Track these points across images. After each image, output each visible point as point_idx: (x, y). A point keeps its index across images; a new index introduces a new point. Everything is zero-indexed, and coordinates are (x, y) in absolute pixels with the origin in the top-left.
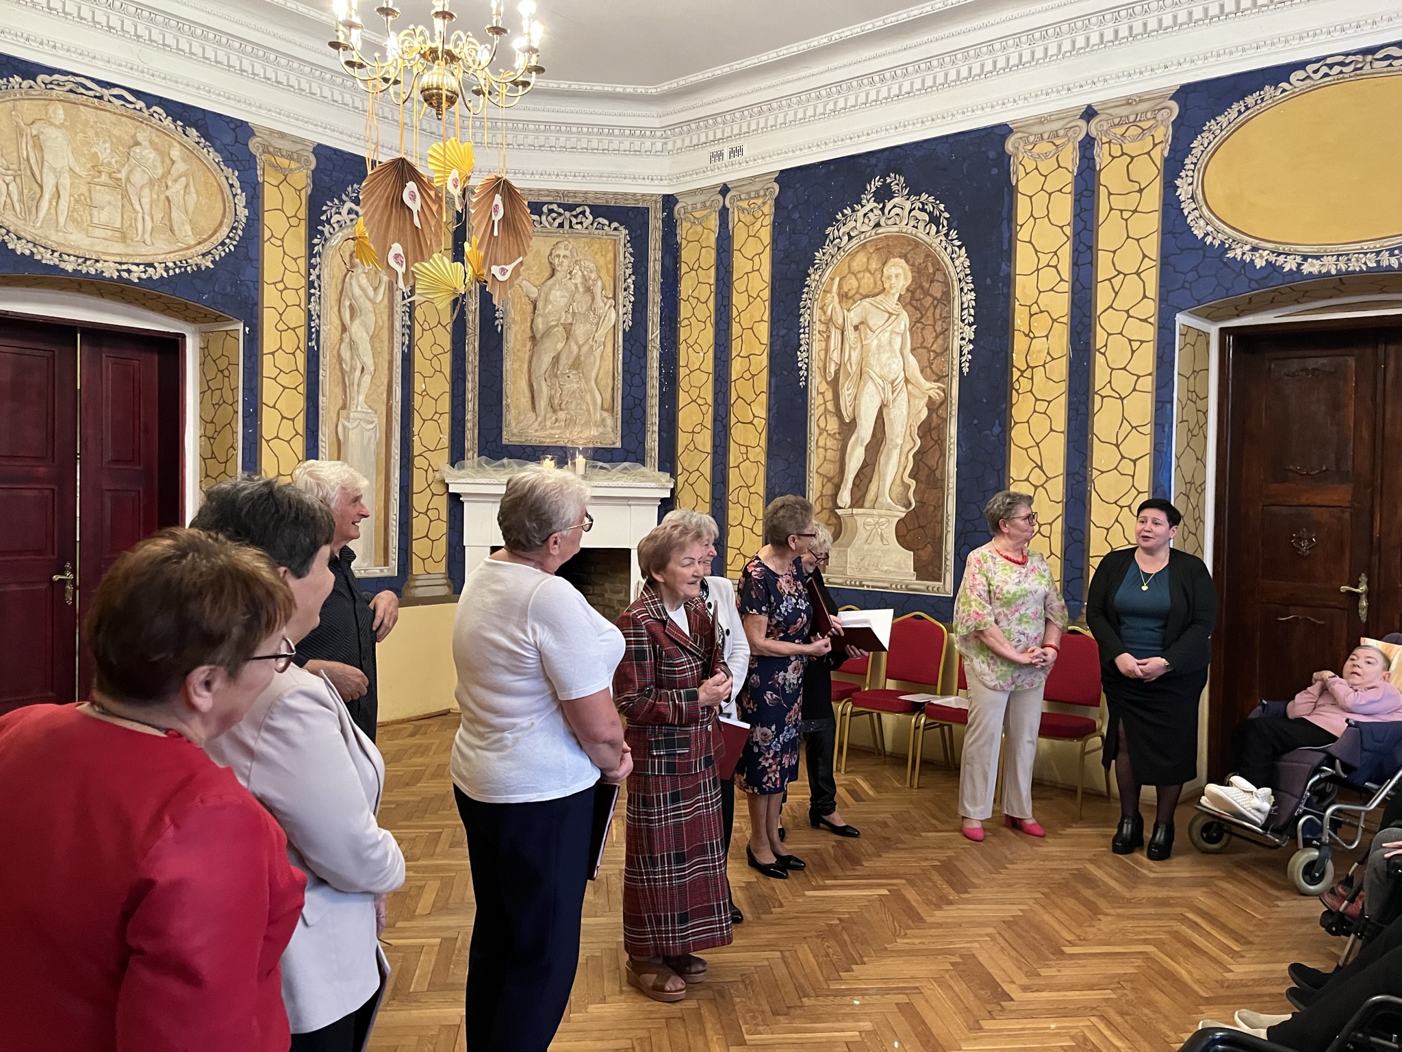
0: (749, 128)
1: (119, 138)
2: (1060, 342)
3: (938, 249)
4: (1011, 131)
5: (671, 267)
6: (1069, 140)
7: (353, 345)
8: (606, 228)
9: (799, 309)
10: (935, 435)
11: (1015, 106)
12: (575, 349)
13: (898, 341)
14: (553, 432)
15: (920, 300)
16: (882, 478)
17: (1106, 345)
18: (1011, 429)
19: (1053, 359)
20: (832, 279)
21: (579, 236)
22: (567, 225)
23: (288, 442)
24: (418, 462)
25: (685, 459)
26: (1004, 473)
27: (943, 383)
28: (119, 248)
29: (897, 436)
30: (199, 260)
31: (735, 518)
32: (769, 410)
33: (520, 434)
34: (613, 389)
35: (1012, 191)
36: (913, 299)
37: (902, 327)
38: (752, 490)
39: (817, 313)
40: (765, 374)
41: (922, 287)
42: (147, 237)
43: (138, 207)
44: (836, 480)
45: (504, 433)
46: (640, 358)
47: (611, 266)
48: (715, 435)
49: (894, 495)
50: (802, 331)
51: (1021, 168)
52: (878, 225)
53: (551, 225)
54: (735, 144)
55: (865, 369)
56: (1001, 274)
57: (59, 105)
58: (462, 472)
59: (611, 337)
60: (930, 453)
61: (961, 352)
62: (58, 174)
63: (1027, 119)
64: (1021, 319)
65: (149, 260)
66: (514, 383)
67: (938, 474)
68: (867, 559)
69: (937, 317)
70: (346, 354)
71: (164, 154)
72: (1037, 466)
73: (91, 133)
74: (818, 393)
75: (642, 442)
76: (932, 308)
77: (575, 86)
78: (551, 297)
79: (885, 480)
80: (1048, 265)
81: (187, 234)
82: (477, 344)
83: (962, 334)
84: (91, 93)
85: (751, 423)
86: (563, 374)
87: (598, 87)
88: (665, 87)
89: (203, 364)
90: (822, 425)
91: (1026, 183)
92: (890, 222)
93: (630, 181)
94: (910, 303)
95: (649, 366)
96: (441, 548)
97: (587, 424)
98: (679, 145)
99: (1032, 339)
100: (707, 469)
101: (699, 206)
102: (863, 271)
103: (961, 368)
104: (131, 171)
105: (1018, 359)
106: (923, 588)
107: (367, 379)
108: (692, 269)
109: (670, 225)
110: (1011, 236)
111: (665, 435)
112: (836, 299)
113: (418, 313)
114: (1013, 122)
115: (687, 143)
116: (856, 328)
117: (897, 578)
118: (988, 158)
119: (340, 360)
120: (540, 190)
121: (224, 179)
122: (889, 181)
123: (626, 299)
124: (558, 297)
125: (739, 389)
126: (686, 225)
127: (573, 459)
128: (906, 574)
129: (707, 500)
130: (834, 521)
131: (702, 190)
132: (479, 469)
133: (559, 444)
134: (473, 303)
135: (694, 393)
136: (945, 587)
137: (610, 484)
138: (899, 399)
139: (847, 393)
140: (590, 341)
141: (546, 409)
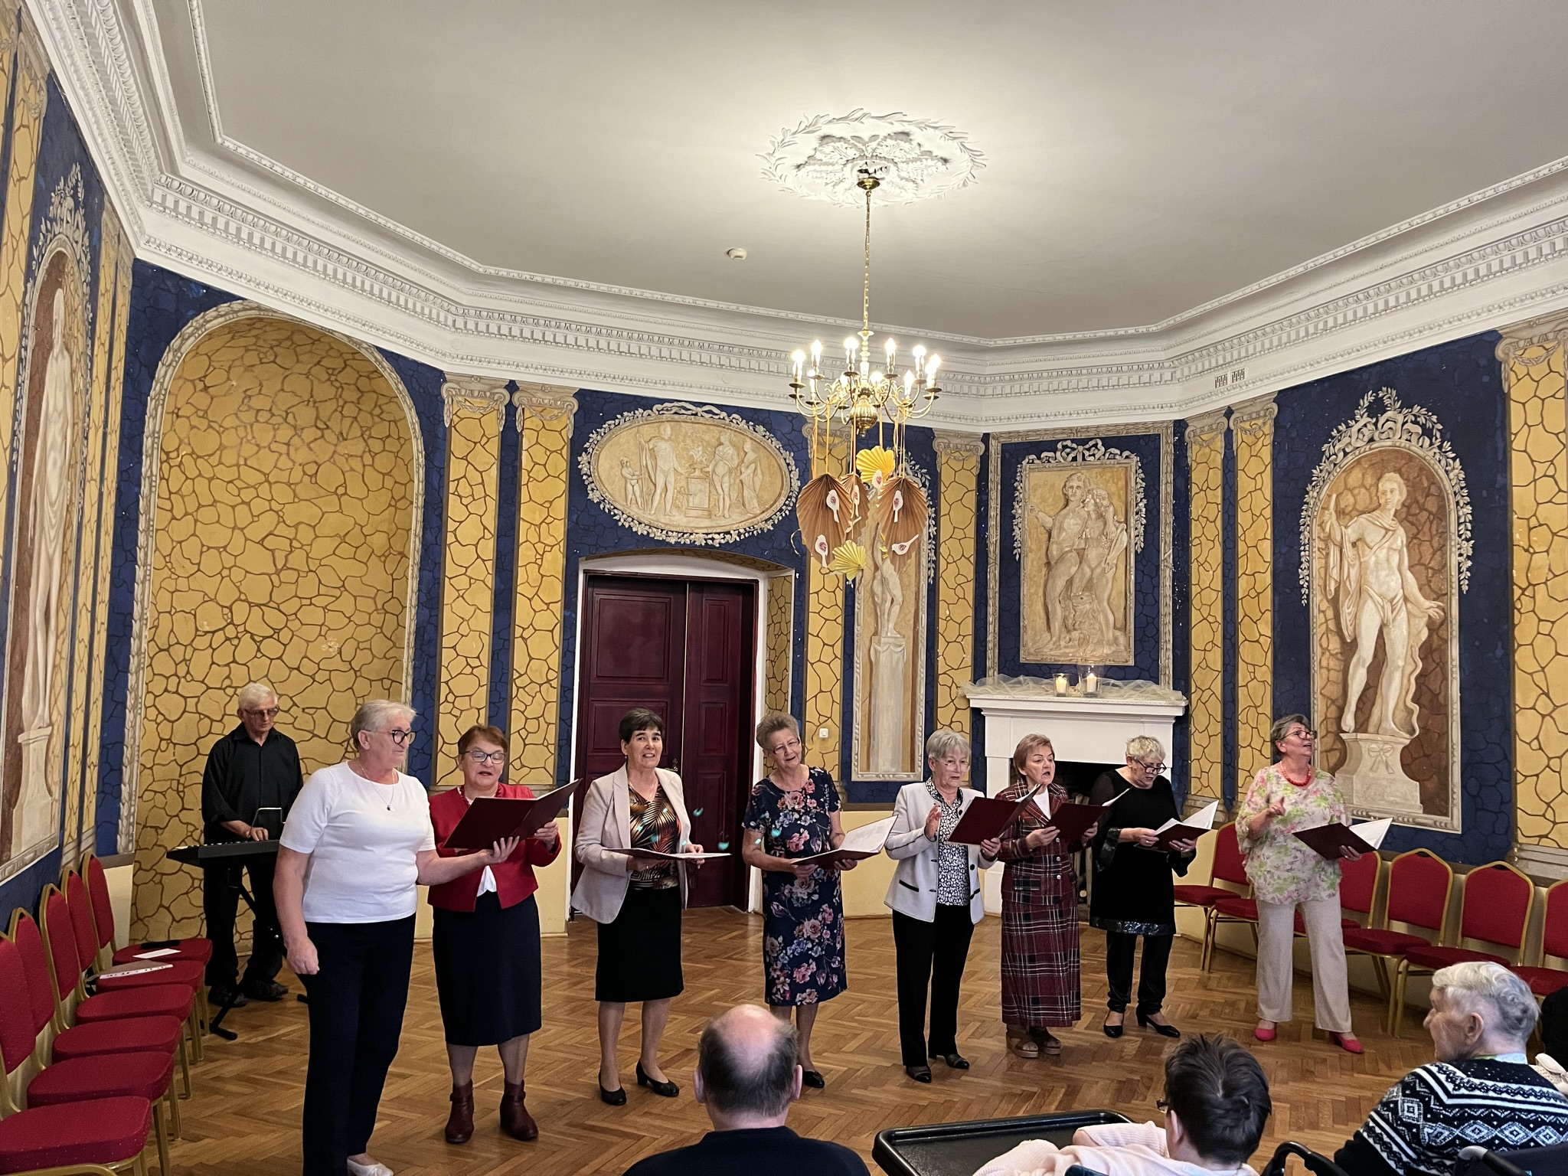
0: (1247, 351)
1: (708, 443)
2: (1562, 556)
3: (1432, 462)
4: (1500, 337)
5: (1183, 489)
6: (1559, 343)
7: (884, 582)
8: (1117, 457)
9: (1299, 526)
10: (1436, 656)
11: (1502, 312)
12: (1088, 571)
13: (1395, 558)
14: (1067, 651)
15: (1416, 515)
16: (1385, 702)
18: (1514, 652)
19: (1556, 576)
20: (1330, 496)
21: (1093, 466)
22: (1079, 458)
23: (829, 664)
24: (941, 679)
25: (1198, 677)
26: (1509, 700)
27: (1442, 602)
28: (706, 523)
29: (1398, 658)
30: (762, 525)
31: (1244, 739)
32: (1274, 629)
33: (1037, 653)
34: (1125, 609)
35: (1504, 399)
36: (1407, 515)
37: (1399, 543)
38: (1260, 710)
39: (1316, 529)
40: (1269, 591)
41: (1418, 502)
42: (726, 512)
43: (720, 491)
44: (1340, 702)
45: (1022, 652)
46: (1151, 578)
47: (1122, 493)
48: (1225, 654)
49: (1397, 720)
50: (1302, 548)
51: (1512, 374)
52: (1372, 440)
53: (1065, 459)
54: (1237, 368)
55: (1364, 587)
56: (1497, 486)
57: (667, 424)
58: (982, 688)
59: (1123, 558)
60: (1432, 676)
61: (1460, 568)
62: (666, 475)
63: (1515, 324)
64: (1520, 533)
65: (726, 529)
66: (1031, 606)
67: (1441, 698)
68: (1374, 787)
69: (1434, 533)
70: (878, 589)
71: (739, 449)
72: (1544, 693)
73: (688, 441)
74: (1320, 611)
75: (1157, 660)
76: (1428, 523)
77: (1079, 335)
78: (1065, 525)
79: (1388, 705)
80: (1545, 476)
81: (754, 506)
82: (997, 572)
83: (1459, 552)
84: (690, 412)
85: (1257, 641)
86: (1076, 596)
87: (1101, 334)
88: (1164, 324)
89: (769, 603)
90: (1325, 645)
91: (1518, 390)
92: (1384, 436)
93: (1140, 411)
95: (1161, 585)
97: (1100, 643)
98: (1186, 372)
99: (1532, 554)
100: (1218, 687)
101: (1206, 428)
102: (1359, 487)
103: (1460, 586)
104: (716, 465)
105: (1518, 575)
106: (1431, 822)
107: (896, 608)
108: (1201, 490)
109: (1181, 449)
110: (1505, 446)
111: (1178, 652)
112: (1334, 516)
113: (943, 549)
114: (1502, 328)
115: (1193, 370)
116: (1354, 545)
117: (1405, 810)
118: (1479, 366)
119: (873, 594)
120: (1055, 429)
121: (782, 461)
122: (1381, 395)
123: (1138, 523)
124: (1071, 524)
125: (1245, 607)
126: (1196, 448)
127: (1084, 676)
128: (1412, 806)
129: (1219, 719)
130: (1338, 745)
131: (1208, 414)
132: (997, 686)
133: (1072, 662)
134: (994, 536)
135: (1205, 611)
136: (1453, 822)
137: (1121, 701)
138: (1398, 618)
139: (1348, 611)
140: (1103, 564)
141: (1060, 630)
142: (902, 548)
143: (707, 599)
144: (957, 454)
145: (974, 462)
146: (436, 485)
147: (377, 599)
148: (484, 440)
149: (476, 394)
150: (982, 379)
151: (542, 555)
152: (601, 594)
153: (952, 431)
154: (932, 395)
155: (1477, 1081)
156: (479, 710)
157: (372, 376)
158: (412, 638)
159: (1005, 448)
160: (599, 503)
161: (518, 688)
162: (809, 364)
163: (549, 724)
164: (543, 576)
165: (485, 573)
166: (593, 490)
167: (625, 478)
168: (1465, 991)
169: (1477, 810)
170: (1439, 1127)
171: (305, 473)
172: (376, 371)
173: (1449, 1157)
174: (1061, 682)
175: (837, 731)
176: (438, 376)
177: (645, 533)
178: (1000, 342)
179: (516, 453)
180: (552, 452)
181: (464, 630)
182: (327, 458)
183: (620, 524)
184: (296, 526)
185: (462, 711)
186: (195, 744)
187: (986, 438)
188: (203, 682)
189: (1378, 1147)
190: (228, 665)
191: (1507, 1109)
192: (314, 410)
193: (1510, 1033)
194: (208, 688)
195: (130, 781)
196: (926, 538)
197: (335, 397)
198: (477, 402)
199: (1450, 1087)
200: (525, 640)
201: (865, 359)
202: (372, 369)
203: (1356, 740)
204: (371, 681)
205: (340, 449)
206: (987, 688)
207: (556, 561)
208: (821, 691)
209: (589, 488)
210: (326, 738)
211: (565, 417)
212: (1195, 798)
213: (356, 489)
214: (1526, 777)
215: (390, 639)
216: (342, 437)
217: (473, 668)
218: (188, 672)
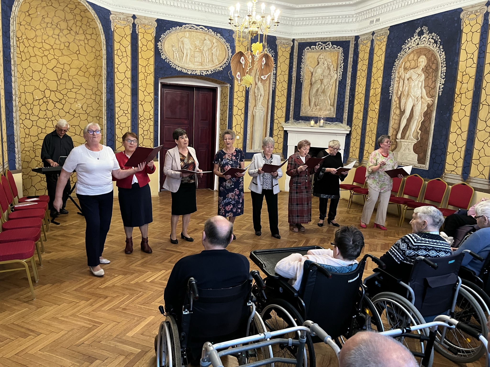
0: (381, 12)
1: (201, 39)
2: (471, 85)
3: (436, 52)
4: (462, 10)
5: (356, 60)
6: (481, 13)
7: (258, 89)
8: (336, 48)
9: (391, 73)
10: (428, 116)
11: (464, 2)
12: (323, 87)
13: (420, 84)
14: (315, 112)
15: (428, 70)
16: (411, 130)
17: (486, 87)
18: (452, 115)
19: (468, 91)
20: (402, 63)
21: (328, 51)
22: (323, 48)
23: (240, 116)
24: (275, 121)
25: (355, 121)
26: (449, 130)
27: (433, 98)
28: (200, 67)
29: (417, 116)
30: (219, 68)
31: (367, 141)
32: (380, 106)
33: (305, 113)
34: (334, 99)
35: (461, 31)
36: (426, 70)
37: (422, 79)
38: (373, 132)
39: (397, 74)
40: (380, 94)
41: (430, 65)
42: (207, 63)
43: (205, 56)
44: (397, 130)
45: (301, 113)
46: (343, 89)
47: (336, 61)
48: (364, 114)
49: (414, 136)
50: (392, 80)
51: (464, 23)
52: (418, 44)
53: (319, 49)
54: (378, 18)
55: (410, 93)
56: (455, 61)
57: (187, 32)
58: (288, 124)
59: (335, 83)
60: (426, 122)
61: (440, 88)
62: (187, 50)
63: (468, 6)
64: (460, 77)
65: (207, 70)
66: (304, 98)
67: (428, 129)
68: (404, 156)
69: (433, 76)
70: (256, 91)
71: (211, 41)
72: (459, 128)
73: (194, 38)
74: (395, 101)
75: (342, 116)
76: (432, 73)
77: (326, 4)
78: (317, 71)
79: (411, 131)
80: (470, 58)
81: (216, 62)
82: (295, 86)
83: (440, 82)
84: (195, 28)
85: (374, 110)
86: (319, 95)
87: (334, 4)
88: (355, 1)
89: (221, 95)
90: (395, 112)
91: (466, 29)
92: (422, 43)
93: (344, 32)
94: (425, 71)
95: (346, 92)
96: (281, 146)
97: (325, 110)
98: (361, 19)
99: (462, 84)
100: (360, 125)
101: (365, 39)
102: (412, 60)
103: (439, 93)
104: (204, 47)
105: (457, 91)
106: (419, 166)
107: (262, 98)
108: (362, 60)
109: (356, 46)
110: (459, 48)
111: (349, 113)
112: (403, 70)
113: (278, 78)
114: (463, 7)
115: (363, 18)
116: (408, 79)
117: (412, 162)
118: (454, 20)
119: (255, 93)
120: (316, 38)
121: (226, 46)
122: (423, 29)
123: (340, 71)
124: (319, 71)
125: (372, 99)
126: (361, 45)
127: (320, 121)
128: (415, 161)
129: (360, 135)
130: (395, 143)
131: (366, 34)
132: (292, 124)
133: (316, 116)
134: (294, 74)
135: (359, 100)
136: (426, 166)
137: (330, 129)
138: (419, 103)
139: (403, 101)
140: (328, 84)
141: (313, 105)
142: (265, 77)
143: (201, 93)
144: (284, 46)
145: (289, 49)
146: (110, 51)
147: (93, 90)
148: (126, 36)
149: (122, 19)
150: (293, 19)
151: (147, 77)
152: (166, 91)
153: (282, 38)
154: (276, 24)
155: (424, 239)
156: (128, 127)
157: (85, 11)
158: (105, 103)
159: (300, 44)
160: (165, 59)
161: (141, 121)
162: (235, 12)
163: (151, 132)
164: (147, 84)
165: (128, 82)
166: (163, 55)
167: (174, 51)
168: (423, 214)
169: (434, 163)
170: (411, 251)
171: (65, 46)
172: (87, 9)
173: (413, 259)
174: (312, 122)
175: (242, 137)
176: (108, 12)
177: (180, 70)
178: (300, 6)
179: (137, 42)
180: (149, 41)
181: (122, 101)
182: (72, 40)
183: (172, 67)
184: (64, 64)
185: (123, 128)
186: (37, 136)
187: (293, 40)
188: (37, 116)
189: (393, 256)
190: (45, 111)
191: (431, 247)
192: (66, 23)
193: (435, 226)
194: (40, 118)
195: (18, 148)
196: (272, 74)
197: (73, 19)
198: (122, 22)
199: (415, 240)
200: (142, 105)
201: (254, 11)
202: (85, 9)
203: (401, 142)
204: (93, 117)
205: (76, 38)
206: (289, 124)
207: (151, 79)
208: (237, 124)
209: (161, 54)
210: (80, 135)
211: (153, 29)
212: (350, 158)
213: (83, 52)
214: (450, 153)
215: (98, 104)
216: (77, 33)
217: (126, 114)
218: (32, 113)
